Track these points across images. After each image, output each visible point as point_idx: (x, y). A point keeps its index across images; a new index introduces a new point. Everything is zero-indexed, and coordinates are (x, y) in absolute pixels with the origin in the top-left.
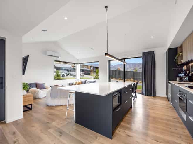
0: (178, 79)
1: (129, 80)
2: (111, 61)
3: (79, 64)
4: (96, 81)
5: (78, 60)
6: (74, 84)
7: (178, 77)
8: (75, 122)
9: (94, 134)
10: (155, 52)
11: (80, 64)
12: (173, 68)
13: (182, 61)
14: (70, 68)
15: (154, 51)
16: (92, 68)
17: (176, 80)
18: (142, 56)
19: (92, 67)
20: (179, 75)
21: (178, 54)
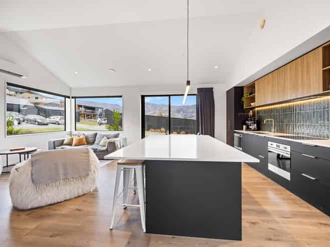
0: (244, 127)
1: (159, 130)
2: (145, 97)
3: (72, 98)
4: (118, 134)
5: (71, 89)
6: (65, 142)
7: (245, 124)
8: (145, 231)
9: (207, 244)
10: (214, 90)
11: (75, 98)
12: (239, 114)
13: (252, 104)
14: (25, 106)
15: (212, 88)
16: (83, 109)
17: (242, 129)
18: (196, 93)
19: (81, 106)
20: (247, 122)
21: (244, 95)
